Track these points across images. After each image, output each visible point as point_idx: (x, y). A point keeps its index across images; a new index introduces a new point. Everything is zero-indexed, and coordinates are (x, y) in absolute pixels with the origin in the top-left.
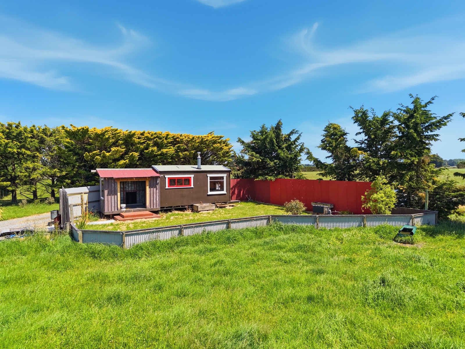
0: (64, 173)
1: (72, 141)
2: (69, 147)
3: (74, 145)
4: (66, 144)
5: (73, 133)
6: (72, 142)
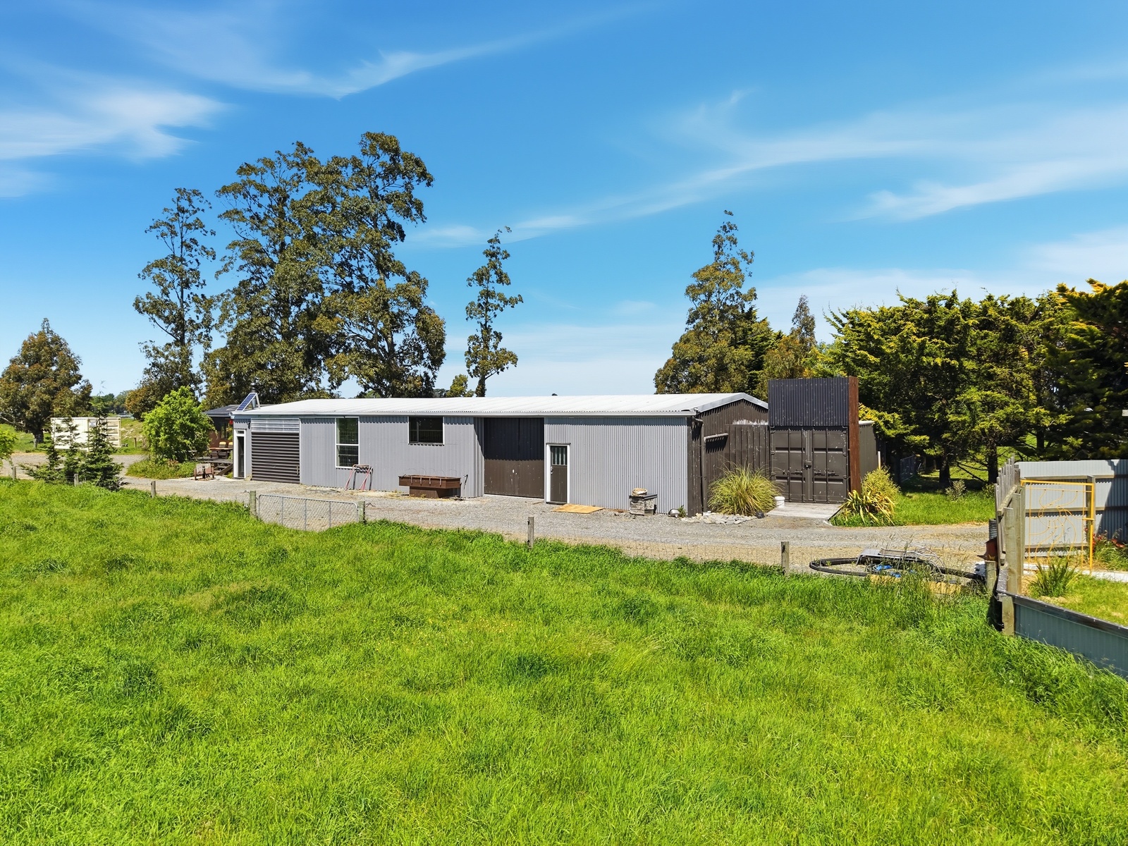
0: (1063, 419)
1: (1093, 327)
2: (1081, 345)
3: (1099, 338)
4: (1073, 336)
5: (1093, 304)
6: (1091, 331)
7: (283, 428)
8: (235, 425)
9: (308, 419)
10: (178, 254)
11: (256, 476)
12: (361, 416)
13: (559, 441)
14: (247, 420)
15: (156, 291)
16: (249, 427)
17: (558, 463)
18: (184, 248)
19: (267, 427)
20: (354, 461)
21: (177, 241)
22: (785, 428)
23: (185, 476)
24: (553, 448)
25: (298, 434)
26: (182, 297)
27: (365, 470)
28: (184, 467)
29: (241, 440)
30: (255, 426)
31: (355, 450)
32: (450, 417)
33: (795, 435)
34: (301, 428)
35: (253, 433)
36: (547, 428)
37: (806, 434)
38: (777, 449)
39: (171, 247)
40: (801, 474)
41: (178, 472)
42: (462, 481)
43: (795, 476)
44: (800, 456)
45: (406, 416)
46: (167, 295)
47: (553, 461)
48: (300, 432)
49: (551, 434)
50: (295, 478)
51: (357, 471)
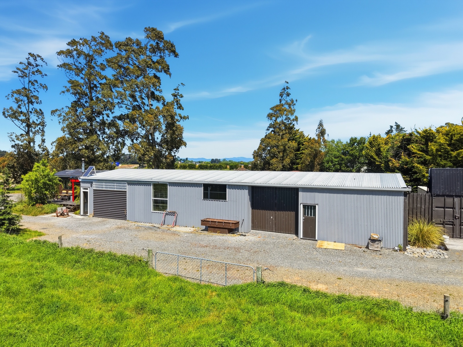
7: (115, 188)
8: (82, 184)
9: (132, 183)
10: (27, 87)
11: (97, 214)
12: (169, 183)
13: (310, 202)
14: (91, 182)
15: (15, 106)
16: (91, 186)
17: (308, 215)
18: (30, 83)
19: (104, 187)
20: (164, 208)
21: (27, 80)
22: (443, 196)
23: (47, 213)
24: (304, 207)
25: (126, 192)
26: (28, 109)
27: (173, 213)
28: (47, 207)
29: (86, 194)
30: (95, 186)
31: (165, 202)
32: (232, 185)
33: (449, 200)
34: (128, 188)
35: (94, 190)
36: (301, 194)
37: (457, 200)
38: (437, 207)
39: (23, 83)
40: (453, 222)
41: (43, 212)
42: (240, 223)
43: (449, 223)
44: (452, 212)
45: (201, 184)
46: (20, 108)
47: (304, 214)
48: (127, 190)
49: (303, 198)
50: (123, 216)
51: (167, 214)
